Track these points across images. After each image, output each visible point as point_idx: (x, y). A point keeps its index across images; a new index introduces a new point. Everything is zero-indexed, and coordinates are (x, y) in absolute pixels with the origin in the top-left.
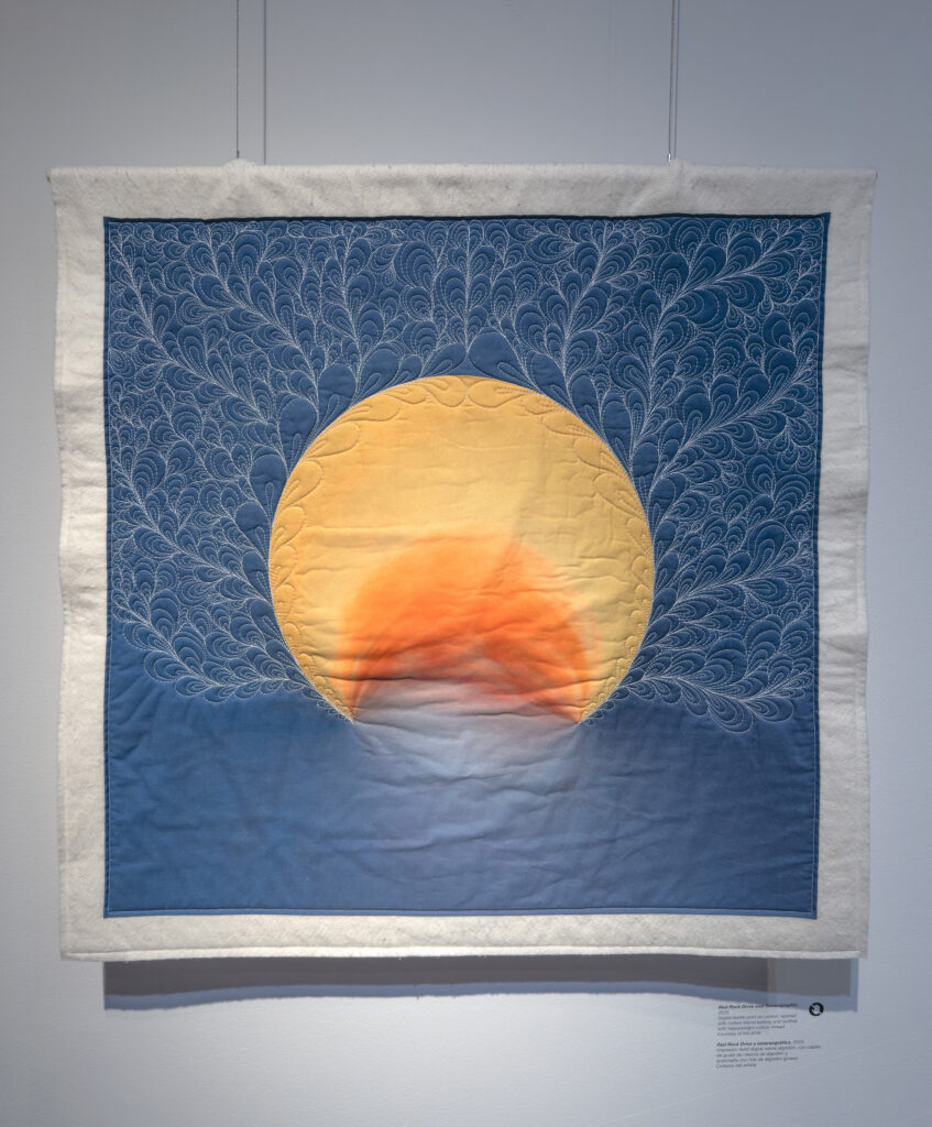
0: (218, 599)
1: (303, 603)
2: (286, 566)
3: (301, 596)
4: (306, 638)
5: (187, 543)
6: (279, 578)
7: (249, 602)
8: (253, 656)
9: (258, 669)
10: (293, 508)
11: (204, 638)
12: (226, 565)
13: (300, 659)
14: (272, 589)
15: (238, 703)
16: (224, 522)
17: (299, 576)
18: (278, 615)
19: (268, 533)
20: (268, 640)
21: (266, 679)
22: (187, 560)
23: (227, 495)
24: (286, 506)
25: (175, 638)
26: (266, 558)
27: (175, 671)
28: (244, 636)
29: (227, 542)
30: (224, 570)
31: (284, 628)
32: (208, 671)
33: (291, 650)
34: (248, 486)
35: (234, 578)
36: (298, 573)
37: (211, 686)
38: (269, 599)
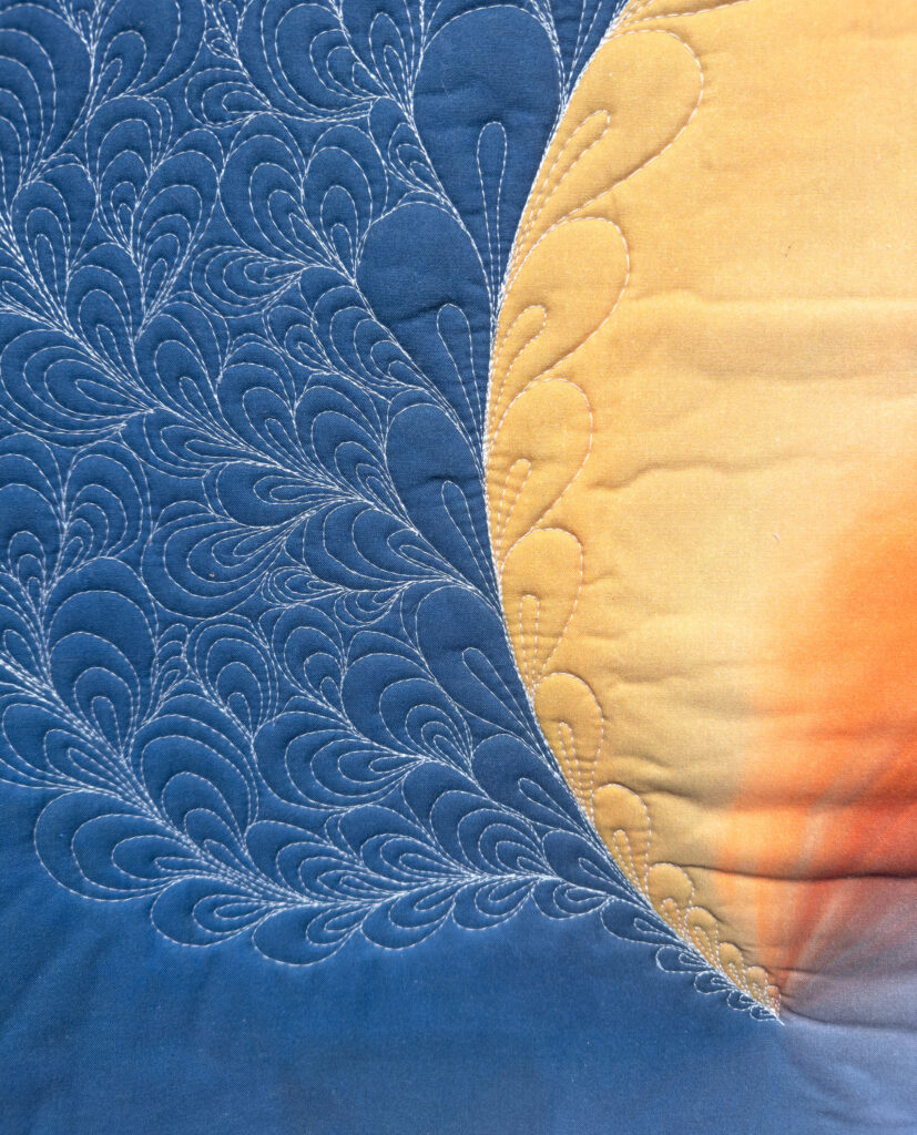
0: (300, 587)
1: (617, 599)
2: (551, 459)
3: (609, 573)
4: (626, 731)
5: (176, 375)
6: (526, 502)
7: (414, 596)
8: (425, 794)
9: (447, 843)
10: (579, 224)
11: (251, 738)
12: (325, 458)
13: (599, 804)
14: (495, 543)
15: (374, 967)
16: (317, 286)
17: (601, 495)
18: (521, 645)
19: (484, 329)
20: (480, 735)
21: (474, 878)
22: (178, 441)
23: (329, 176)
24: (556, 218)
25: (143, 741)
26: (475, 430)
27: (148, 861)
28: (395, 725)
29: (328, 370)
30: (322, 479)
31: (543, 689)
32: (268, 855)
33: (567, 770)
34: (406, 137)
35: (356, 510)
36: (599, 484)
37: (280, 908)
38: (486, 582)
